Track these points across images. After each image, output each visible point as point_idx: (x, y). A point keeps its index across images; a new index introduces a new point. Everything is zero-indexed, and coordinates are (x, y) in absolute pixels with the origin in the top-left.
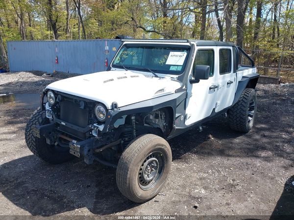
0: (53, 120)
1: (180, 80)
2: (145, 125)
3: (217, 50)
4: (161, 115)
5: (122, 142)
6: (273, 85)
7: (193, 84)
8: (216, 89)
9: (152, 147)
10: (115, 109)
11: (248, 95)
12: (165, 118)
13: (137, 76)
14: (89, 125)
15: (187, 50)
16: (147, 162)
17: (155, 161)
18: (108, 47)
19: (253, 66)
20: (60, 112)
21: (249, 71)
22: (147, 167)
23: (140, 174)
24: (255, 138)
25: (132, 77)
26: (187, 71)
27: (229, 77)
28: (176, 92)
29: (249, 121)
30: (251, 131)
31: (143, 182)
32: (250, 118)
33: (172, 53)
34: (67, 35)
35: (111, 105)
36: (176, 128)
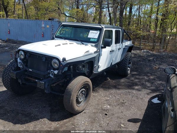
0: (23, 68)
1: (96, 46)
2: (77, 71)
3: (114, 30)
4: (86, 66)
5: (66, 80)
6: (138, 51)
7: (103, 49)
8: (113, 52)
9: (83, 83)
10: (65, 62)
11: (128, 56)
12: (89, 67)
13: (73, 44)
14: (48, 70)
15: (100, 30)
16: (80, 91)
17: (84, 90)
18: (44, 25)
19: (130, 40)
20: (28, 63)
21: (128, 43)
22: (80, 94)
23: (77, 98)
24: (131, 79)
25: (70, 44)
26: (100, 42)
27: (119, 46)
28: (94, 53)
29: (128, 70)
30: (129, 75)
31: (78, 102)
32: (129, 68)
33: (91, 31)
34: (14, 15)
35: (62, 59)
36: (94, 73)
